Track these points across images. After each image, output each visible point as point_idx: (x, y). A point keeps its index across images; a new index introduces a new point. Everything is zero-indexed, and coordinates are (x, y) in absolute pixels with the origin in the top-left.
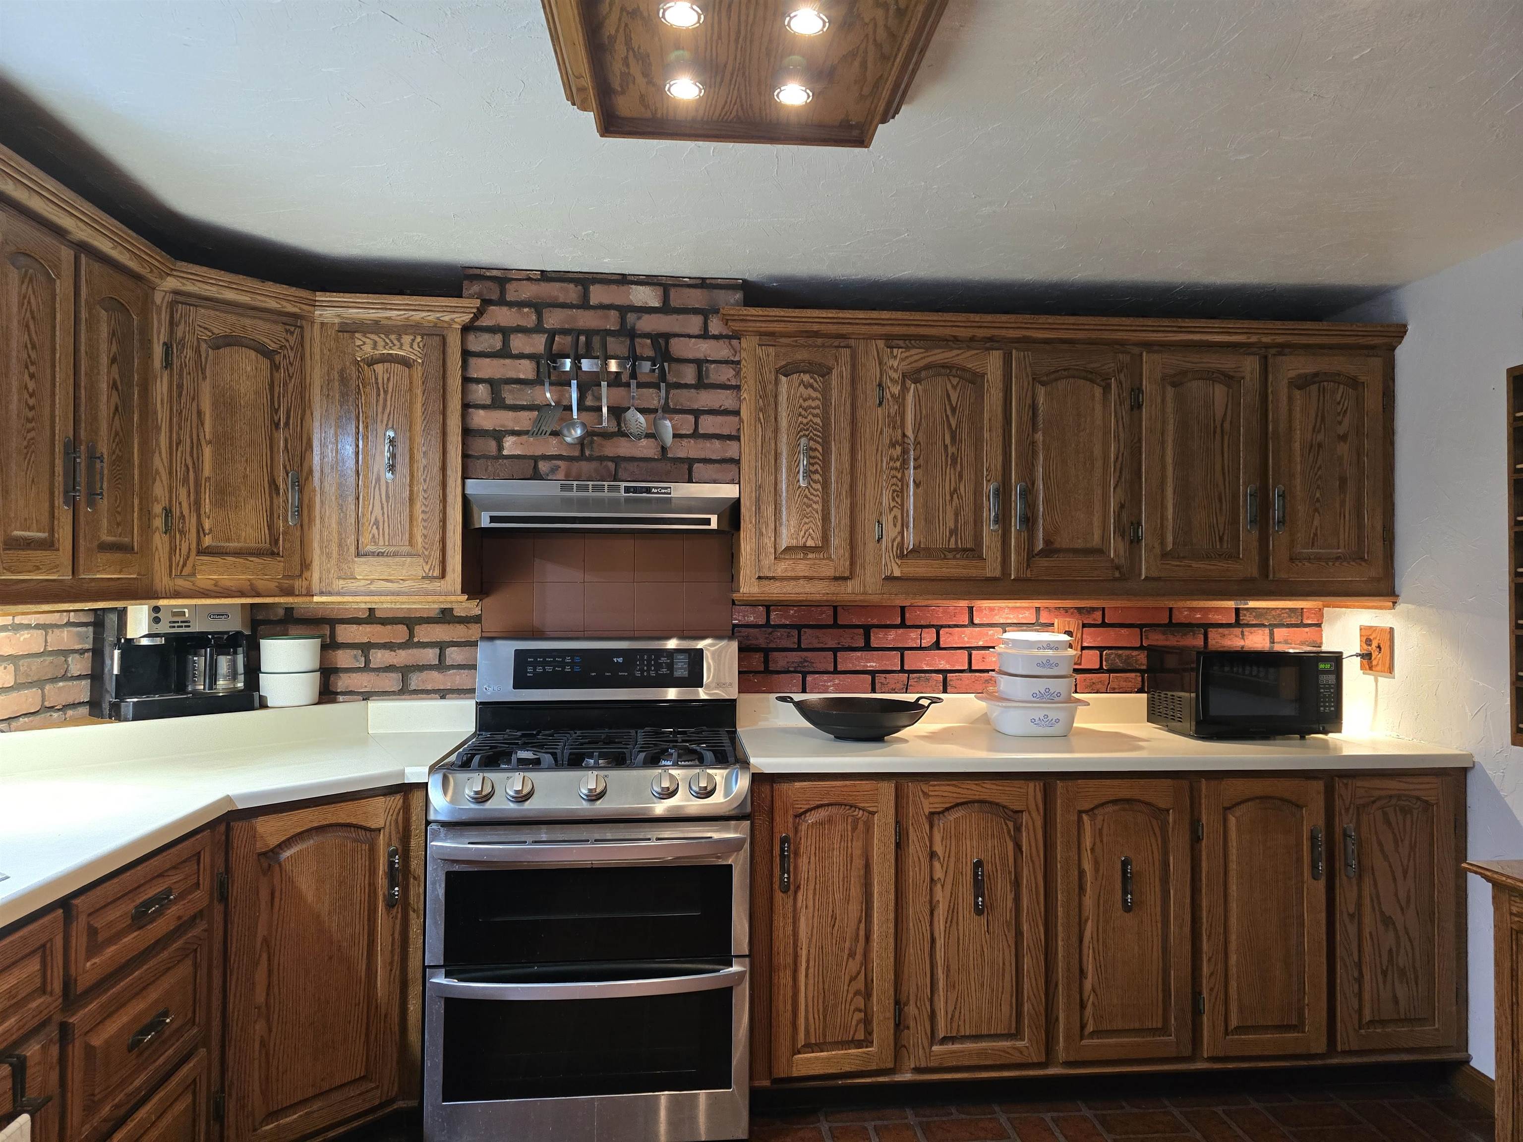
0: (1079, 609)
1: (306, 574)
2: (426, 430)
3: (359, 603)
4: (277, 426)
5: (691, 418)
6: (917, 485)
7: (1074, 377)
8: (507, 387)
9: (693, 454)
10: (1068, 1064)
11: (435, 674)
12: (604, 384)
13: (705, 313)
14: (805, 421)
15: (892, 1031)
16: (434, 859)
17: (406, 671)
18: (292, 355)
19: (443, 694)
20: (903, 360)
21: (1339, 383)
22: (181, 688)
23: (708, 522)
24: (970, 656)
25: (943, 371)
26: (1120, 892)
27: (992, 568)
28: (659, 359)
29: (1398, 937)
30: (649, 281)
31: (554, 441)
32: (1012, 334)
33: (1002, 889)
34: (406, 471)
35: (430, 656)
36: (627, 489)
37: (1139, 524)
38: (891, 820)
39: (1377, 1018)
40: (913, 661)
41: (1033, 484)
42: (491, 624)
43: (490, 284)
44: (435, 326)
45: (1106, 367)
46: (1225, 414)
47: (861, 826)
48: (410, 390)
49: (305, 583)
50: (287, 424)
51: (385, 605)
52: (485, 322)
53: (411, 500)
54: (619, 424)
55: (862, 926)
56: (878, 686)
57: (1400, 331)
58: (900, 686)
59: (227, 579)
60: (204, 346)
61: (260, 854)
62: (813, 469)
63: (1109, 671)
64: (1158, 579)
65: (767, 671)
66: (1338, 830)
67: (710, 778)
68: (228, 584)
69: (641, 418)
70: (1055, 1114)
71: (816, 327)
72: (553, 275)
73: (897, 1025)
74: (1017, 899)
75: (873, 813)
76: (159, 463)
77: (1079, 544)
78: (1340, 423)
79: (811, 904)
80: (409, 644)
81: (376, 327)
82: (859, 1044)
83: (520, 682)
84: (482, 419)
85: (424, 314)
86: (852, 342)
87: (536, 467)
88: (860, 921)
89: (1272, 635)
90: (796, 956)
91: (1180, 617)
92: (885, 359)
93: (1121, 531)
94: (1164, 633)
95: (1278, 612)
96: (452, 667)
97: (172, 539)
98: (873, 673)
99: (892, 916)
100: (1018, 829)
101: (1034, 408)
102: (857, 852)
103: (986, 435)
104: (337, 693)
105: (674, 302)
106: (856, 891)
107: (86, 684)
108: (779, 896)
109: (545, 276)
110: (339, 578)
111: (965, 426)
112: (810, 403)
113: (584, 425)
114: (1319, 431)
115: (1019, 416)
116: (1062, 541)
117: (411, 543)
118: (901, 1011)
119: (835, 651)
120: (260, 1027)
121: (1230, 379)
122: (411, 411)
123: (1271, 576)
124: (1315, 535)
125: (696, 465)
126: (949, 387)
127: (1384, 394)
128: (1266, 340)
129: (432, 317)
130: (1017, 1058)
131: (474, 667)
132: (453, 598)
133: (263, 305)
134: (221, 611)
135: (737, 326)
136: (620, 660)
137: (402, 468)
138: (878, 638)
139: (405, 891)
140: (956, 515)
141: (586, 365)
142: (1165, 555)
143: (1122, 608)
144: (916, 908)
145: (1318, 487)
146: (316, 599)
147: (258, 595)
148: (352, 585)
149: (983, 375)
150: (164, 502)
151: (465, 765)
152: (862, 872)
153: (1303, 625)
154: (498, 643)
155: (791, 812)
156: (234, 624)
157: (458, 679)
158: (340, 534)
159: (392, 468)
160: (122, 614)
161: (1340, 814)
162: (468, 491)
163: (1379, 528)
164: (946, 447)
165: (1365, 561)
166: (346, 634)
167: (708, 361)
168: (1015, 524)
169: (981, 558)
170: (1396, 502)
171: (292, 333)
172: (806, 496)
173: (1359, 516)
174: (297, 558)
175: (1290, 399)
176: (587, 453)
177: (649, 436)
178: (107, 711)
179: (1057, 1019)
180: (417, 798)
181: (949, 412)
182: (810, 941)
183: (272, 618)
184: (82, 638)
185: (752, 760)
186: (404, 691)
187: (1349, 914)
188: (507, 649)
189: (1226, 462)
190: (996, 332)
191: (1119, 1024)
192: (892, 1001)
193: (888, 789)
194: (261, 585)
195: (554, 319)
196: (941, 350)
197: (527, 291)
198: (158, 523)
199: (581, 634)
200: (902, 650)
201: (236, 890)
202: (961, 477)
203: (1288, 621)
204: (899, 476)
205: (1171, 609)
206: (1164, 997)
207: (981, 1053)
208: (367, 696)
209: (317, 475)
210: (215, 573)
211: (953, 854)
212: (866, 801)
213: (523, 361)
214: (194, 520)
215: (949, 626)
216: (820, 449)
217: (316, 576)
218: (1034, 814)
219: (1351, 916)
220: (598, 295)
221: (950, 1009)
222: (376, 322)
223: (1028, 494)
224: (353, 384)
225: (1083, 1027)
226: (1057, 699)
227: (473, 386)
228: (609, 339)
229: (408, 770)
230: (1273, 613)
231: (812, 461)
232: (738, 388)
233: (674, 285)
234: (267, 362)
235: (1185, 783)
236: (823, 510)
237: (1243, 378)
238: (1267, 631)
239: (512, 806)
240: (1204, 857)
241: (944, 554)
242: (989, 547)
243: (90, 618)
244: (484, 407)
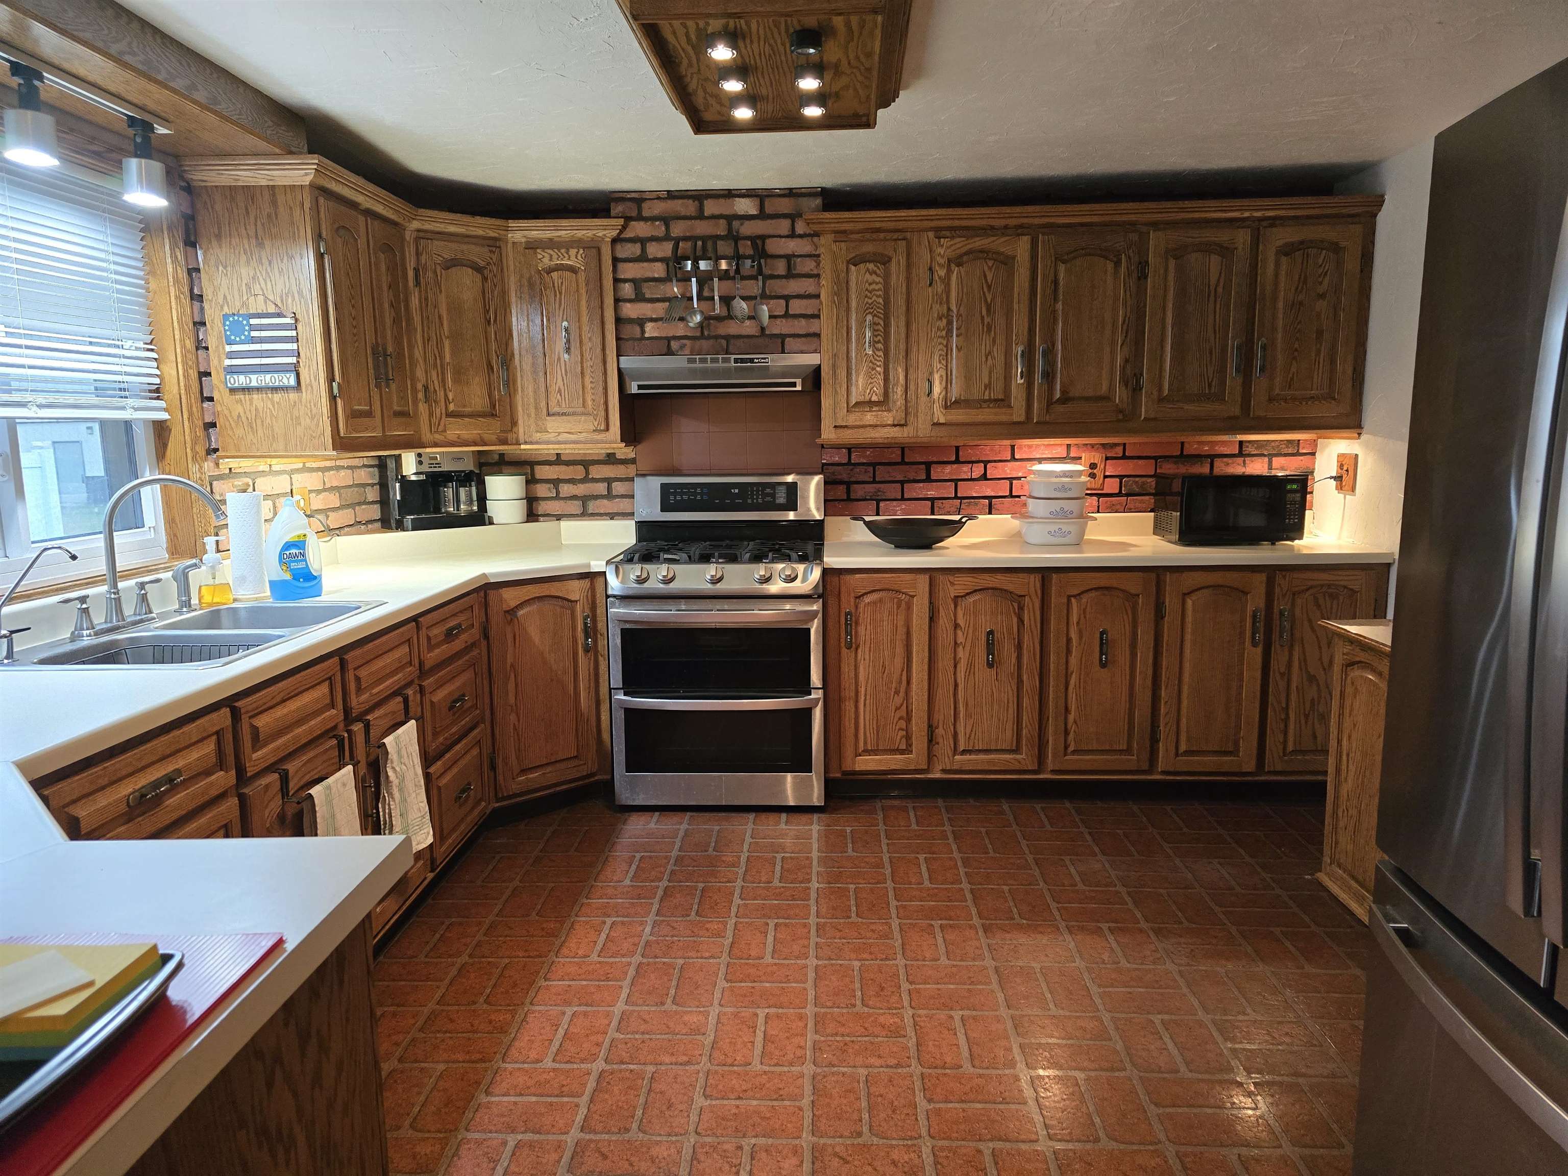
0: (1103, 445)
1: (515, 429)
2: (591, 320)
3: (548, 450)
4: (489, 322)
5: (783, 302)
6: (959, 349)
7: (1090, 255)
8: (646, 284)
9: (785, 331)
10: (1054, 772)
11: (605, 501)
12: (716, 280)
13: (793, 217)
14: (870, 301)
15: (926, 745)
16: (613, 621)
17: (585, 499)
18: (495, 269)
19: (612, 516)
20: (948, 248)
21: (1322, 249)
22: (437, 510)
23: (794, 385)
24: (1011, 484)
25: (981, 255)
26: (1098, 654)
27: (1018, 414)
28: (757, 257)
29: (1319, 690)
30: (749, 194)
31: (681, 325)
32: (1037, 221)
33: (1007, 651)
34: (578, 352)
35: (601, 488)
36: (736, 361)
37: (1142, 374)
38: (926, 602)
39: (1298, 748)
40: (965, 490)
41: (1053, 345)
42: (643, 466)
43: (629, 204)
44: (592, 240)
45: (1117, 245)
46: (1219, 280)
47: (903, 605)
48: (577, 291)
49: (515, 436)
50: (495, 321)
51: (567, 451)
52: (628, 234)
53: (582, 373)
54: (728, 310)
55: (905, 672)
56: (936, 509)
57: (1380, 201)
58: (953, 509)
59: (466, 434)
60: (438, 266)
61: (505, 612)
62: (876, 340)
63: (1127, 495)
64: (1155, 419)
65: (849, 499)
66: (1276, 611)
67: (794, 569)
68: (466, 437)
69: (744, 305)
70: (1044, 805)
71: (878, 225)
72: (676, 194)
73: (930, 741)
74: (1019, 658)
75: (913, 597)
76: (418, 353)
77: (1090, 393)
78: (1321, 283)
79: (867, 657)
80: (586, 480)
81: (551, 244)
82: (902, 752)
83: (666, 507)
84: (630, 310)
85: (585, 232)
86: (908, 235)
87: (669, 346)
88: (903, 670)
89: (1270, 463)
90: (857, 693)
91: (1190, 450)
92: (935, 248)
93: (1125, 382)
94: (1176, 463)
95: (1277, 443)
96: (617, 496)
97: (430, 406)
98: (932, 500)
99: (926, 667)
100: (1021, 608)
101: (1056, 282)
102: (901, 623)
103: (1016, 306)
104: (539, 516)
105: (769, 209)
106: (900, 650)
107: (377, 507)
108: (844, 651)
109: (671, 195)
110: (537, 432)
111: (998, 300)
112: (873, 286)
113: (702, 312)
114: (1301, 292)
115: (1043, 290)
116: (1075, 392)
117: (584, 406)
118: (932, 732)
119: (902, 483)
120: (513, 717)
121: (1225, 251)
122: (579, 307)
123: (1251, 415)
124: (1292, 379)
125: (787, 339)
126: (986, 268)
127: (1363, 256)
128: (1258, 214)
129: (590, 234)
130: (1017, 767)
131: (632, 497)
132: (615, 445)
133: (474, 233)
134: (460, 456)
135: (816, 228)
136: (737, 491)
137: (575, 350)
138: (937, 472)
139: (595, 641)
140: (990, 373)
141: (703, 265)
142: (1161, 400)
143: (1140, 443)
144: (944, 662)
145: (1297, 339)
146: (523, 447)
147: (486, 445)
148: (545, 437)
149: (1014, 258)
150: (423, 381)
151: (630, 560)
152: (904, 637)
153: (1298, 454)
154: (649, 478)
155: (852, 595)
156: (468, 465)
157: (623, 505)
158: (535, 400)
159: (568, 350)
160: (398, 458)
161: (1278, 599)
162: (622, 366)
163: (1350, 371)
164: (983, 318)
165: (1335, 399)
166: (542, 472)
167: (794, 256)
168: (1038, 378)
169: (1010, 406)
170: (1368, 349)
171: (494, 252)
172: (871, 362)
173: (1333, 362)
174: (508, 418)
175: (1277, 264)
176: (706, 333)
177: (751, 318)
178: (394, 525)
179: (1048, 742)
180: (599, 581)
181: (985, 290)
182: (867, 682)
183: (490, 461)
184: (372, 476)
185: (825, 559)
186: (585, 514)
187: (1281, 673)
188: (655, 483)
189: (1217, 321)
190: (1025, 221)
191: (1095, 746)
192: (926, 725)
193: (924, 580)
194: (486, 437)
195: (678, 229)
196: (978, 239)
197: (658, 208)
198: (421, 395)
199: (708, 472)
200: (956, 481)
201: (492, 633)
202: (994, 341)
203: (1286, 451)
204: (945, 343)
205: (1183, 444)
206: (1129, 728)
207: (989, 762)
208: (559, 518)
209: (517, 357)
210: (458, 430)
211: (971, 625)
212: (906, 588)
213: (656, 264)
214: (442, 393)
215: (995, 461)
216: (882, 323)
217: (521, 431)
218: (1034, 597)
219: (1282, 675)
220: (711, 207)
221: (968, 732)
222: (551, 240)
223: (1049, 354)
224: (537, 288)
225: (1066, 747)
226: (1070, 516)
227: (622, 285)
228: (720, 243)
229: (593, 563)
230: (1273, 444)
231: (876, 333)
232: (818, 276)
233: (768, 196)
234: (479, 276)
235: (1153, 576)
236: (884, 373)
237: (1236, 248)
238: (1266, 459)
239: (662, 586)
240: (1166, 630)
241: (981, 403)
242: (1016, 398)
243: (376, 462)
244: (630, 301)
